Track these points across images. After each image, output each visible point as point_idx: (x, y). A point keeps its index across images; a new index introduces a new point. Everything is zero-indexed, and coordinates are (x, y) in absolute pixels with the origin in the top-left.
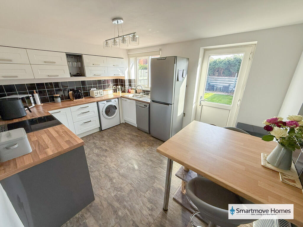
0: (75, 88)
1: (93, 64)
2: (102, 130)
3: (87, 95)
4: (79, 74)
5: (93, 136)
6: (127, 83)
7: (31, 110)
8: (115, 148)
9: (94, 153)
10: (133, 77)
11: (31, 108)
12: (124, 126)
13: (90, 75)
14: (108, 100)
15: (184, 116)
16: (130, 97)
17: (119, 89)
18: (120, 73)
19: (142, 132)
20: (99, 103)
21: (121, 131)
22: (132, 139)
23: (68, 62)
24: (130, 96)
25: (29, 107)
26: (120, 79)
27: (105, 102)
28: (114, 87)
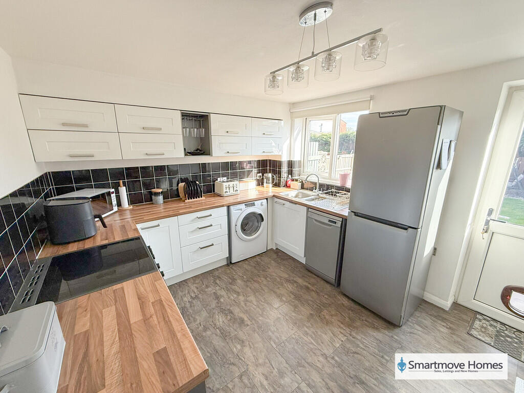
0: (189, 176)
1: (227, 132)
2: (231, 263)
3: (210, 190)
4: (200, 151)
5: (213, 277)
6: (285, 169)
7: (105, 221)
8: (260, 318)
9: (215, 325)
10: (296, 158)
11: (105, 217)
12: (275, 256)
13: (219, 154)
14: (250, 203)
15: (434, 254)
16: (290, 197)
17: (268, 179)
18: (274, 149)
19: (319, 280)
20: (232, 208)
21: (270, 271)
22: (297, 297)
23: (183, 128)
24: (291, 194)
25: (103, 216)
26: (270, 160)
27: (243, 206)
28: (258, 175)
